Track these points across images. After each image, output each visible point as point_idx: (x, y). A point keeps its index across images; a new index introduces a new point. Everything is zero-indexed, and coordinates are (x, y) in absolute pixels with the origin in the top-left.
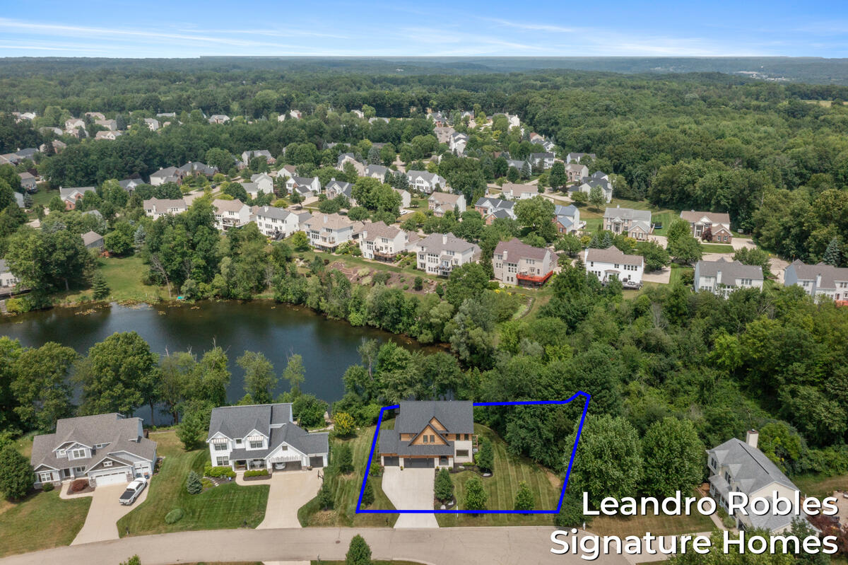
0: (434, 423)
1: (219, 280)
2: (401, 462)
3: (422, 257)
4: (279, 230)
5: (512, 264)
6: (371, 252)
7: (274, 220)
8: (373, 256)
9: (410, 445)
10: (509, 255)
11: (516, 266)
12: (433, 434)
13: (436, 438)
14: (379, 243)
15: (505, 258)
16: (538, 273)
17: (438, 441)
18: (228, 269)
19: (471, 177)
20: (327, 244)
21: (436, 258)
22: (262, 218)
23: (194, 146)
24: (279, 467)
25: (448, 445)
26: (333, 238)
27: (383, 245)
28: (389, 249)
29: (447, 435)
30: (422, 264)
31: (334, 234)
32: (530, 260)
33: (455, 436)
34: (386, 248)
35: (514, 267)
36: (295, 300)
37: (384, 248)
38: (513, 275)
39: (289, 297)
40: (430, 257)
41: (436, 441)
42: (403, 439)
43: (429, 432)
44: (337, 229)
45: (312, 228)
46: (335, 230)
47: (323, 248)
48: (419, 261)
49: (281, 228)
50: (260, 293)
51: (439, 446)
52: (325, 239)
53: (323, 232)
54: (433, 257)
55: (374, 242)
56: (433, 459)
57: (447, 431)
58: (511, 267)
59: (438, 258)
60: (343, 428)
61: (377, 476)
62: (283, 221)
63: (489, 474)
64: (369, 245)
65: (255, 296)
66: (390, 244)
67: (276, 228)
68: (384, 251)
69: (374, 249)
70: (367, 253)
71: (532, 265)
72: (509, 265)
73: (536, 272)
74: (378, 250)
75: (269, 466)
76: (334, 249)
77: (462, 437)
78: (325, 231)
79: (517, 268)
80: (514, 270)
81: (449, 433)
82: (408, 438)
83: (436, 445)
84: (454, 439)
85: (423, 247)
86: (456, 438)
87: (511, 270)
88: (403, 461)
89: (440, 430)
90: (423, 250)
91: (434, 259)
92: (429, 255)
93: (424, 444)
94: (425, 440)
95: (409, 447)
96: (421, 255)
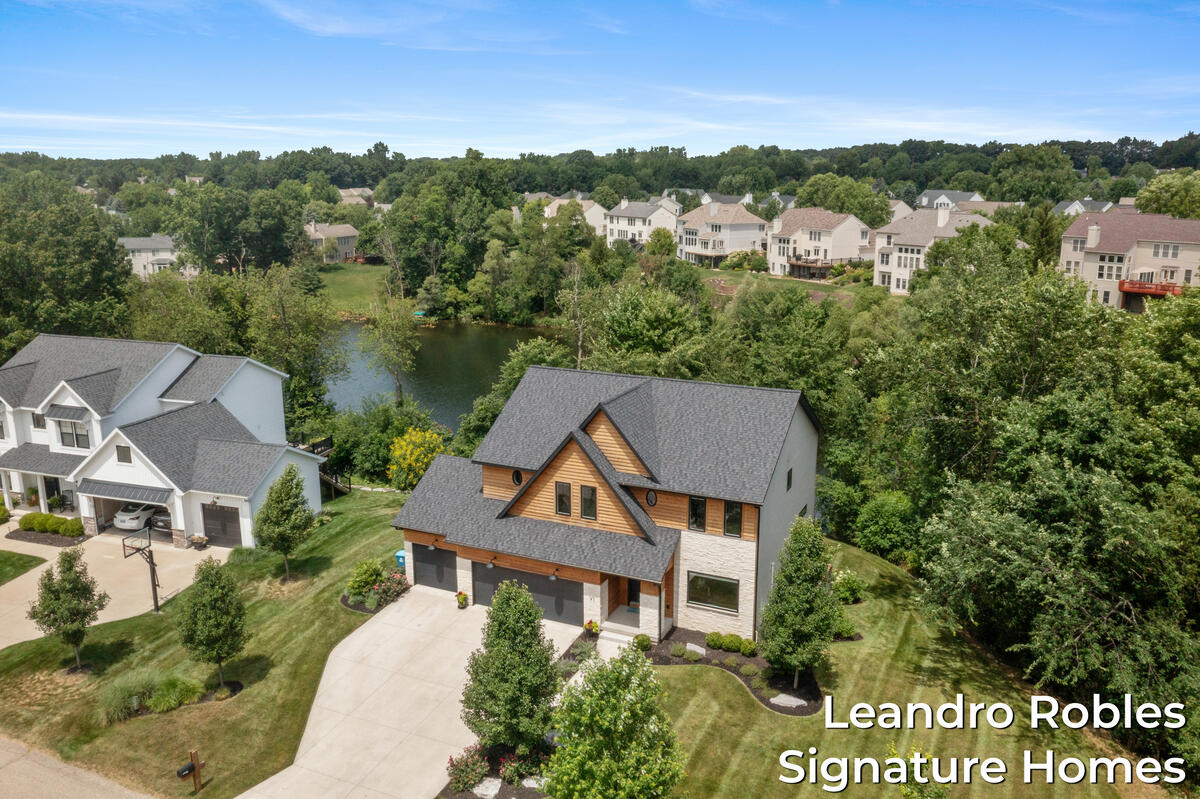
0: (604, 437)
1: (478, 283)
2: (465, 577)
3: (885, 258)
4: (637, 238)
5: (1109, 257)
6: (783, 260)
7: (631, 220)
8: (787, 269)
10: (1103, 237)
11: (1120, 260)
12: (591, 481)
13: (605, 504)
14: (803, 243)
15: (1092, 242)
16: (1187, 280)
17: (610, 514)
18: (495, 261)
19: (1048, 180)
20: (710, 252)
21: (915, 256)
22: (615, 221)
23: (591, 174)
24: (124, 520)
25: (648, 540)
26: (722, 242)
27: (811, 245)
28: (822, 253)
29: (651, 495)
30: (884, 277)
31: (725, 235)
32: (1166, 247)
33: (685, 506)
34: (817, 252)
35: (1115, 265)
37: (812, 253)
38: (1111, 285)
40: (903, 255)
41: (602, 517)
42: (488, 491)
43: (574, 472)
44: (729, 222)
45: (686, 226)
46: (726, 226)
47: (701, 259)
48: (879, 268)
49: (640, 235)
51: (611, 537)
52: (705, 244)
53: (704, 232)
54: (909, 255)
55: (792, 239)
56: (582, 584)
57: (653, 479)
58: (1106, 265)
59: (922, 256)
61: (360, 606)
62: (644, 221)
63: (803, 702)
64: (782, 245)
66: (825, 243)
67: (634, 235)
68: (812, 257)
69: (791, 253)
70: (777, 263)
71: (1169, 262)
72: (1102, 259)
73: (1178, 278)
74: (798, 258)
75: (85, 507)
76: (717, 260)
77: (715, 515)
78: (709, 230)
79: (1125, 266)
80: (1114, 272)
81: (658, 487)
82: (508, 487)
83: (601, 532)
84: (679, 520)
85: (889, 237)
86: (686, 518)
87: (1105, 272)
88: (469, 574)
89: (626, 468)
90: (889, 243)
91: (912, 259)
92: (900, 250)
93: (558, 519)
94: (563, 503)
95: (499, 521)
96: (883, 255)
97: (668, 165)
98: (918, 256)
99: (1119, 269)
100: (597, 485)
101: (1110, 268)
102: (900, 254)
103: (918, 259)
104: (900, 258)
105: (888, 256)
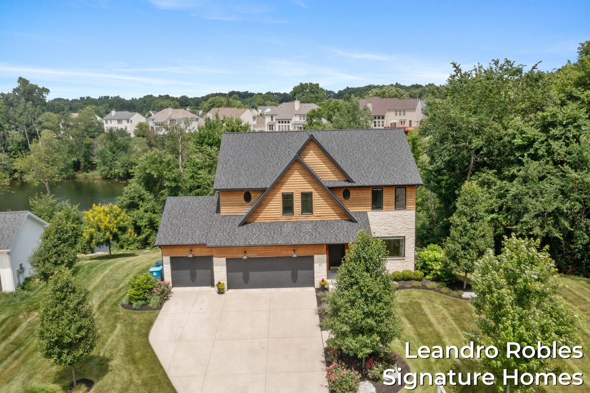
0: (312, 158)
2: (220, 271)
4: (124, 130)
5: (378, 117)
7: (120, 121)
9: (245, 223)
10: (373, 108)
11: (383, 118)
12: (308, 188)
13: (319, 202)
16: (410, 125)
17: (322, 208)
21: (287, 124)
22: (109, 122)
25: (351, 220)
29: (346, 192)
32: (400, 111)
33: (369, 195)
35: (381, 120)
36: (123, 173)
39: (117, 171)
40: (281, 124)
41: (316, 211)
42: (224, 211)
43: (296, 184)
45: (155, 121)
49: (126, 128)
50: (88, 172)
51: (326, 224)
54: (284, 124)
56: (313, 257)
57: (349, 180)
58: (377, 120)
59: (290, 124)
60: (99, 229)
61: (145, 307)
62: (128, 121)
65: (81, 175)
67: (122, 128)
71: (402, 118)
72: (375, 118)
73: (407, 124)
77: (388, 197)
79: (385, 121)
80: (381, 124)
81: (354, 185)
82: (242, 205)
83: (317, 222)
84: (366, 205)
85: (272, 117)
86: (370, 203)
87: (377, 124)
88: (224, 268)
89: (329, 177)
90: (272, 120)
91: (285, 126)
92: (279, 122)
93: (284, 219)
94: (288, 208)
95: (241, 228)
96: (270, 126)
97: (118, 101)
98: (288, 124)
99: (383, 122)
100: (313, 190)
101: (379, 122)
102: (279, 124)
103: (288, 126)
104: (279, 126)
105: (272, 126)
